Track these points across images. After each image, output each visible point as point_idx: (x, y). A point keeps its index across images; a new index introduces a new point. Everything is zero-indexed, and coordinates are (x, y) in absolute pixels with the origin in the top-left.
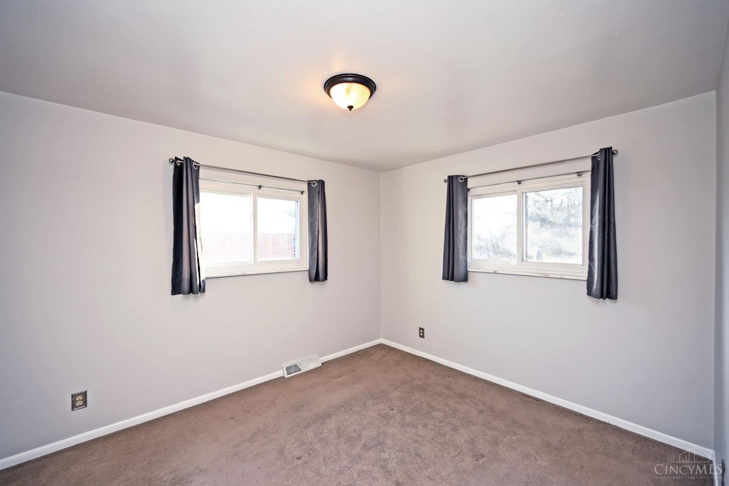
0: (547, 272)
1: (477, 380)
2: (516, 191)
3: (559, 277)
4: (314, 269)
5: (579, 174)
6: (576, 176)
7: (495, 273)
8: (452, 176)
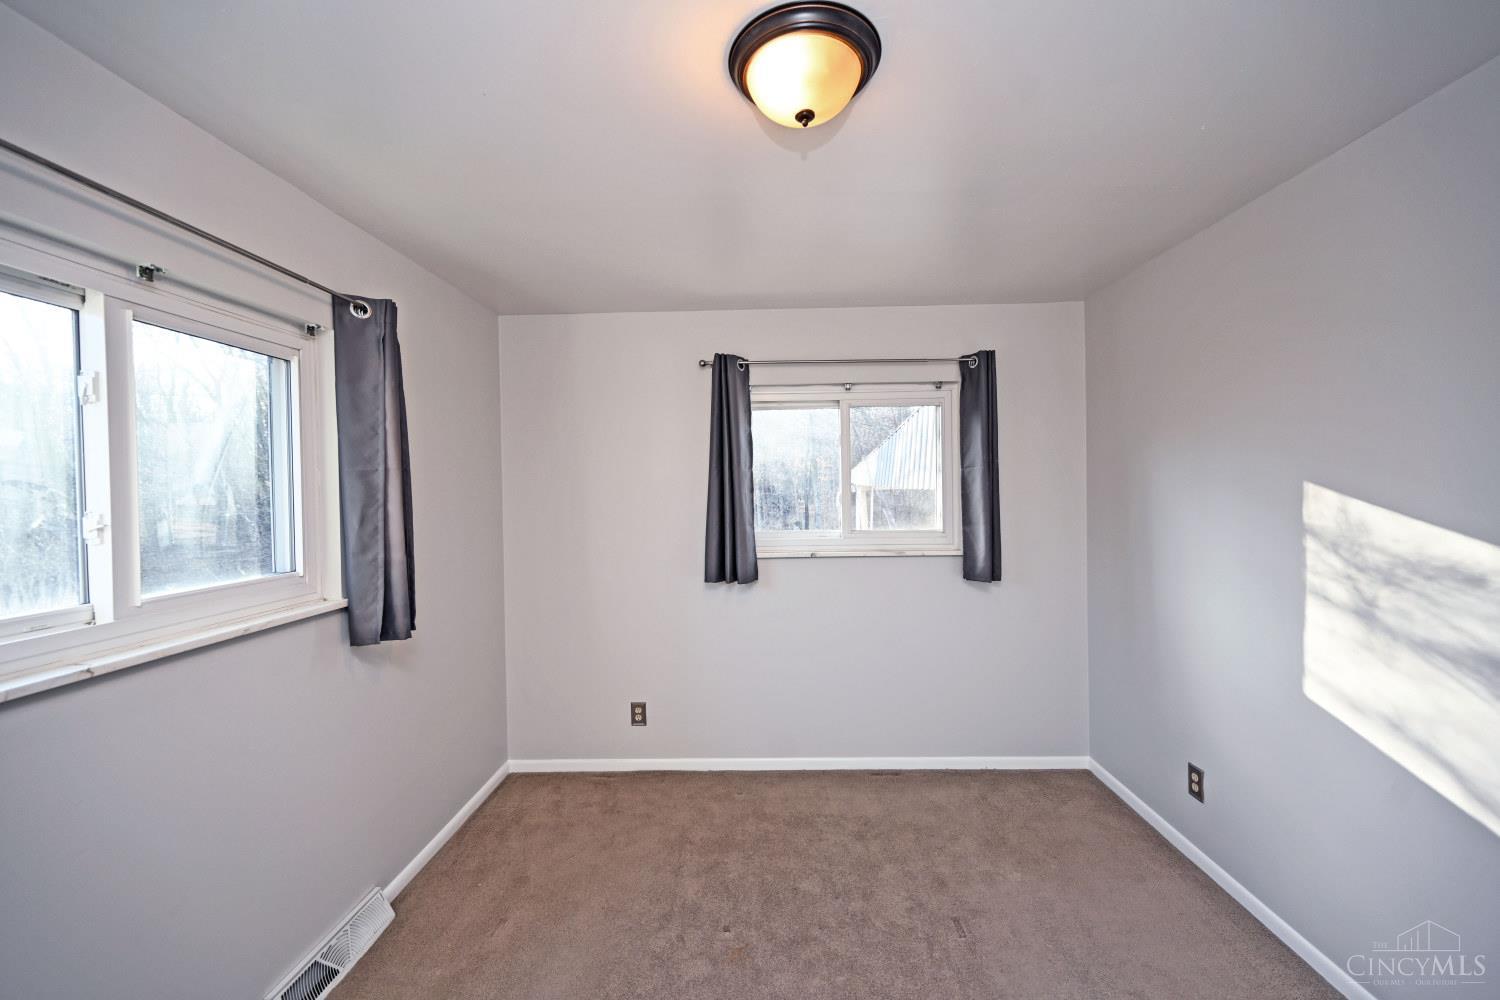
0: (900, 547)
1: (786, 777)
2: (838, 401)
3: (920, 553)
4: (375, 600)
5: (939, 385)
6: (933, 387)
7: (813, 556)
8: (725, 356)
